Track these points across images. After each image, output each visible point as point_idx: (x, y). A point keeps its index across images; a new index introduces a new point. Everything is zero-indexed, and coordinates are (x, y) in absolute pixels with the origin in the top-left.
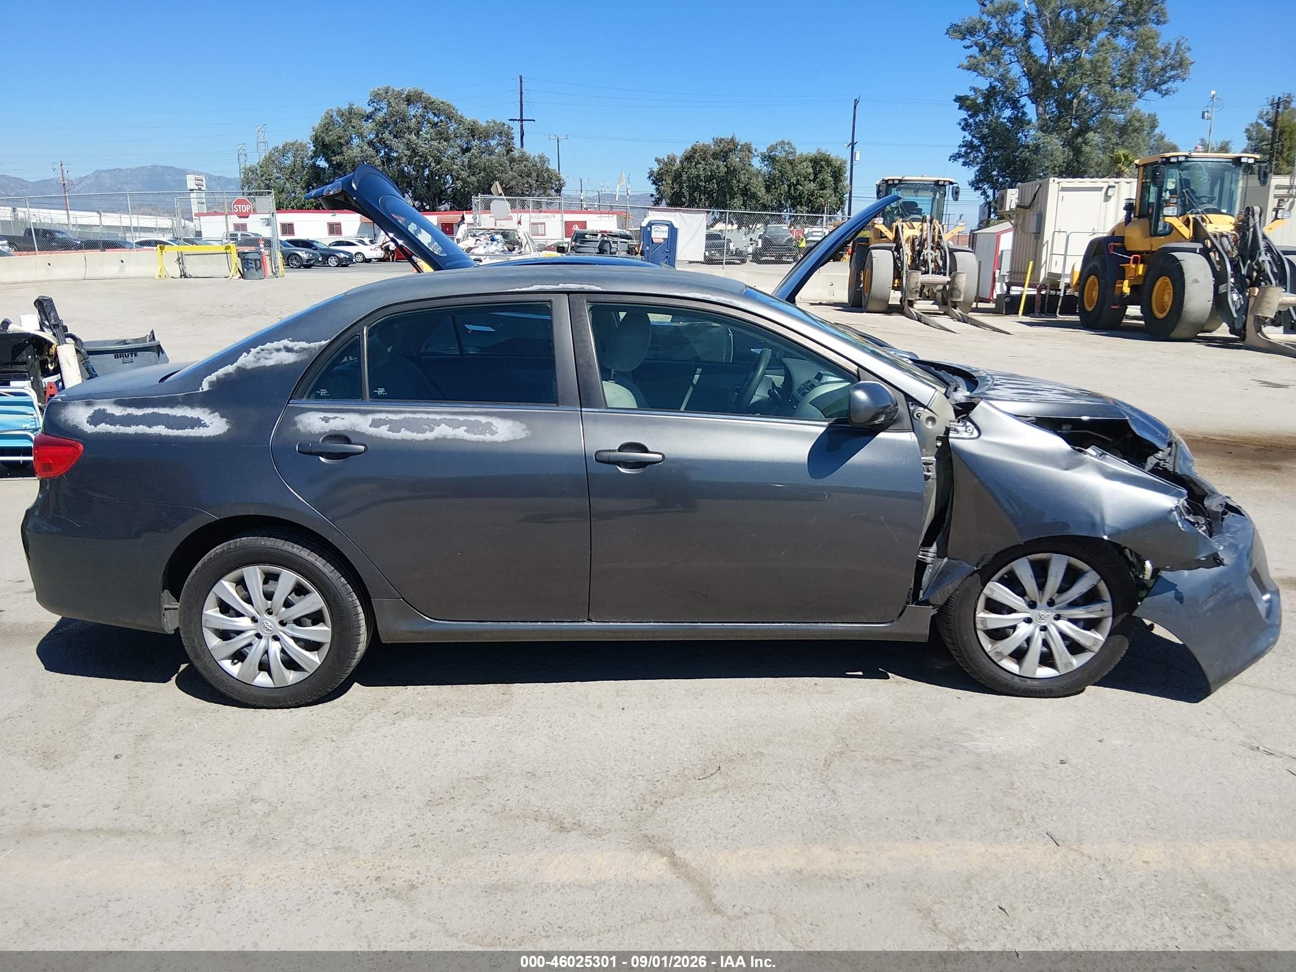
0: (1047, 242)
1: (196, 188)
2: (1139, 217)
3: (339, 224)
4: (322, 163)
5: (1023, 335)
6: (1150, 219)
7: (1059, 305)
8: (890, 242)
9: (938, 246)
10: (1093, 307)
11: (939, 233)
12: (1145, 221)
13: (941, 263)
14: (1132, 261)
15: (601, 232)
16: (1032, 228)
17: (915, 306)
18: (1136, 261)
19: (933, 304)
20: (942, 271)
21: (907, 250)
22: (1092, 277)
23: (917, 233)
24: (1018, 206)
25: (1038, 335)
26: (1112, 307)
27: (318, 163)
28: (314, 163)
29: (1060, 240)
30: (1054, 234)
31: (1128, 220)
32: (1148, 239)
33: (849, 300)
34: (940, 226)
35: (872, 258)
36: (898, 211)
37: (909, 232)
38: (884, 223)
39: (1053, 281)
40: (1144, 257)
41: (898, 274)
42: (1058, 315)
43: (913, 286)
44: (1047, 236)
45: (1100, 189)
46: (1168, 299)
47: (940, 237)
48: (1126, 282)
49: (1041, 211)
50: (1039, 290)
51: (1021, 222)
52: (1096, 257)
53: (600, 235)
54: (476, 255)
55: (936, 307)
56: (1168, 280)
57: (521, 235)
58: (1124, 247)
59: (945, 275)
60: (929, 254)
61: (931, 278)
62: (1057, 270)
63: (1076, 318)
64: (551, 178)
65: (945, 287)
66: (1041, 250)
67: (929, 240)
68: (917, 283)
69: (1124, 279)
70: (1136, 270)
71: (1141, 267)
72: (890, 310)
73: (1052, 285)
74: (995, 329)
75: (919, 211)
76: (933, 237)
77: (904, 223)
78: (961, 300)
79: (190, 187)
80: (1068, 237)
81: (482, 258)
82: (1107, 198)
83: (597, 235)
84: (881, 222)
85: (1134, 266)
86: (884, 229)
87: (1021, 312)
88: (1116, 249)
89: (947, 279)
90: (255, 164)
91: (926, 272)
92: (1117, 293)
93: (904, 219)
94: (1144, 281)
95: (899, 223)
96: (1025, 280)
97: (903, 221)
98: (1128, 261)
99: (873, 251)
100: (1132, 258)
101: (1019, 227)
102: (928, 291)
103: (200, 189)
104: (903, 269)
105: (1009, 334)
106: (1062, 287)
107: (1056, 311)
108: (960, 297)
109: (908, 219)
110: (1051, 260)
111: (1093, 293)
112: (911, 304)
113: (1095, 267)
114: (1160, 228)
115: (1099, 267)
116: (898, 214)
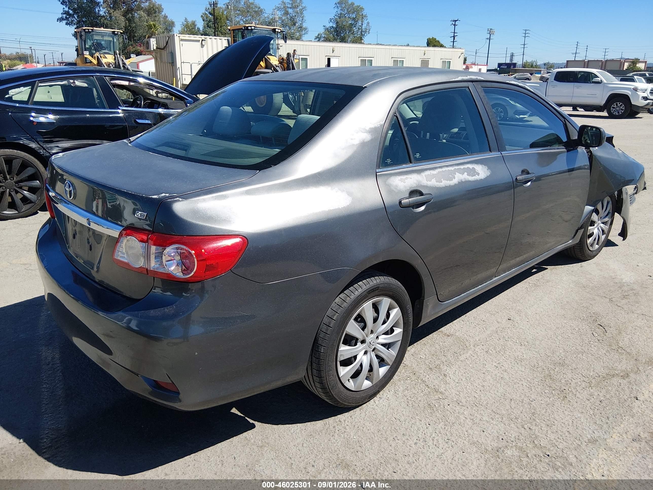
0: (179, 68)
8: (94, 65)
16: (169, 59)
23: (110, 61)
24: (157, 48)
30: (182, 63)
37: (104, 60)
38: (89, 55)
44: (178, 65)
45: (199, 41)
49: (171, 51)
51: (159, 57)
66: (176, 72)
75: (106, 48)
80: (191, 65)
82: (202, 46)
84: (88, 54)
86: (90, 58)
93: (99, 52)
97: (99, 54)
101: (158, 59)
109: (102, 53)
110: (182, 77)
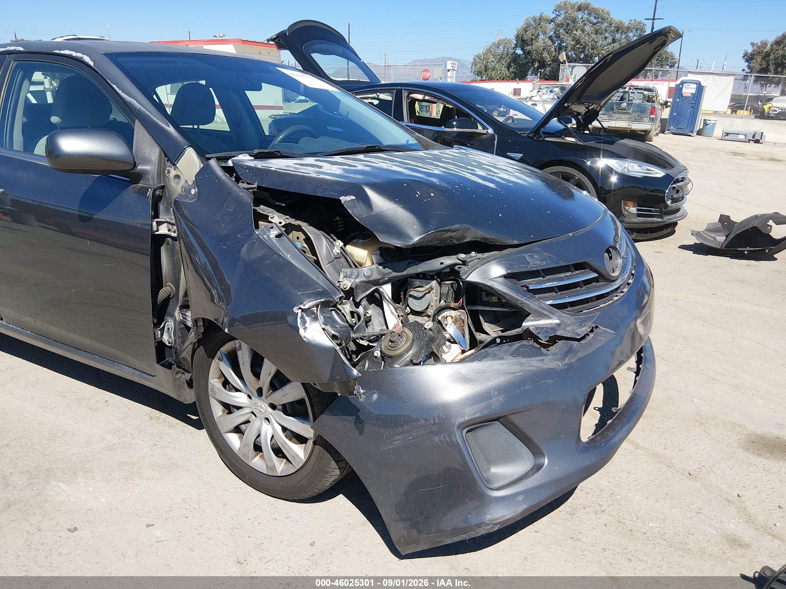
1: (451, 68)
3: (520, 89)
4: (519, 51)
27: (516, 51)
28: (514, 52)
53: (628, 88)
54: (534, 101)
64: (668, 58)
79: (448, 68)
81: (537, 103)
90: (481, 53)
103: (453, 70)
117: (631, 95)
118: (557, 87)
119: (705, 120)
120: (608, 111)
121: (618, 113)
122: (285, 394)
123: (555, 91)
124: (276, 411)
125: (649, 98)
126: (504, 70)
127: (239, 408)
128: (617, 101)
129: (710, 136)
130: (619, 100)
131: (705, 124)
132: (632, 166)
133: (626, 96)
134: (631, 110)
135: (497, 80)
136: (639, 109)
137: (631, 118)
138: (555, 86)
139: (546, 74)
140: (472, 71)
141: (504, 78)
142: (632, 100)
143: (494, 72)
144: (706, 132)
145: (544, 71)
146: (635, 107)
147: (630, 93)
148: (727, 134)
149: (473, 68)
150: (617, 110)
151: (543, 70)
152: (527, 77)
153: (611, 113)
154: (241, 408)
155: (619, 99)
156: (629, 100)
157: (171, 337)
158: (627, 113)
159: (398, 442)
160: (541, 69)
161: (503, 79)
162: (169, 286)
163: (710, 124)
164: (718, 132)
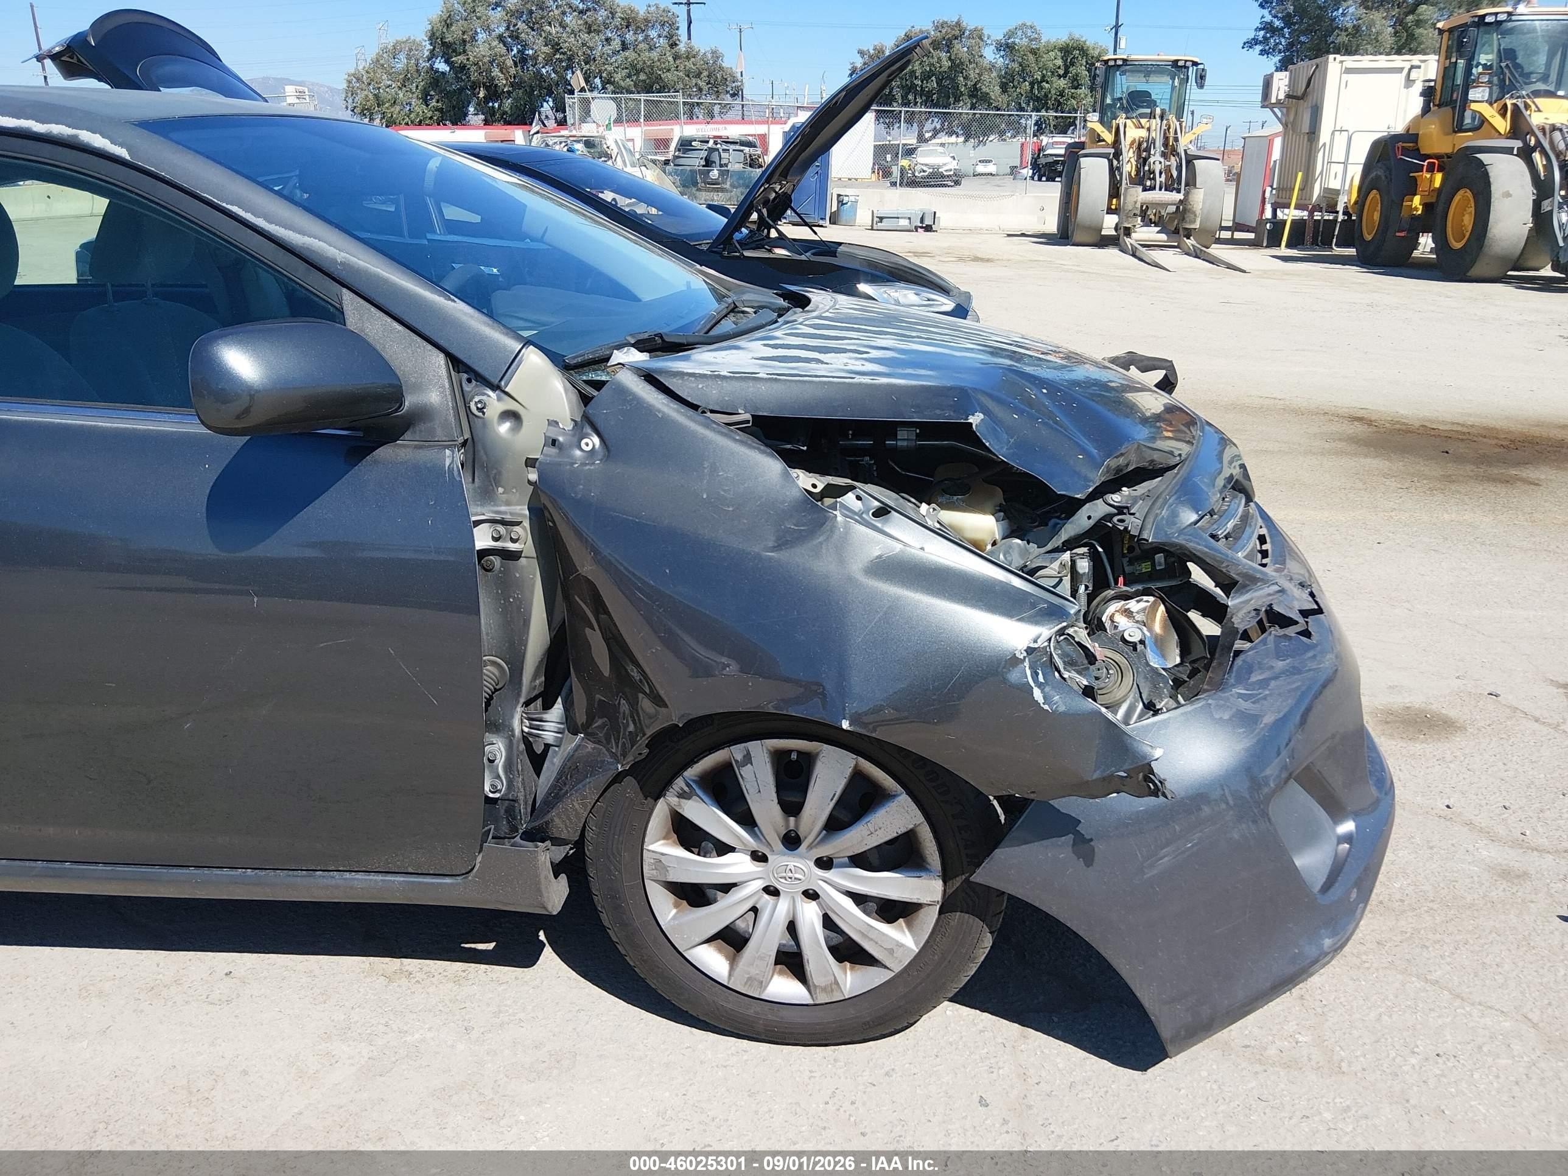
1: (298, 101)
2: (1439, 106)
4: (441, 66)
5: (1265, 274)
6: (1454, 108)
7: (1336, 233)
8: (1107, 146)
9: (1170, 150)
10: (1372, 235)
11: (1176, 133)
12: (1447, 110)
13: (1175, 174)
14: (1425, 168)
15: (715, 137)
16: (1306, 127)
17: (1133, 235)
18: (1431, 169)
19: (1158, 232)
20: (1176, 186)
21: (1129, 157)
22: (1374, 191)
23: (1143, 133)
24: (1287, 97)
25: (1286, 273)
26: (1398, 234)
27: (436, 66)
28: (432, 67)
29: (1341, 140)
30: (1333, 133)
31: (1426, 110)
32: (1450, 137)
33: (1058, 230)
34: (1178, 124)
35: (1080, 168)
36: (1122, 104)
37: (1133, 133)
38: (1101, 122)
39: (1329, 202)
40: (1442, 162)
41: (1115, 191)
42: (1334, 247)
43: (1130, 208)
45: (1403, 69)
46: (1468, 221)
47: (1176, 140)
48: (1417, 200)
49: (1316, 102)
50: (1311, 214)
51: (1291, 119)
52: (1379, 165)
53: (711, 142)
55: (1163, 237)
56: (1469, 194)
57: (610, 142)
58: (1418, 150)
59: (1179, 191)
60: (1157, 163)
61: (1159, 196)
62: (1335, 184)
63: (1352, 251)
64: (726, 79)
65: (1178, 208)
66: (1316, 157)
67: (1159, 143)
68: (1136, 203)
69: (1415, 194)
70: (1431, 180)
71: (1438, 178)
72: (1104, 242)
73: (1328, 206)
74: (1230, 267)
75: (1152, 104)
76: (1166, 139)
77: (1128, 121)
78: (1197, 225)
80: (1350, 139)
82: (1408, 82)
83: (707, 142)
84: (1096, 119)
85: (1428, 176)
86: (1099, 128)
87: (1284, 244)
88: (1406, 151)
89: (1181, 196)
90: (360, 68)
91: (1152, 188)
92: (1404, 213)
93: (1129, 115)
94: (1438, 196)
95: (1121, 120)
96: (1291, 198)
97: (1127, 118)
98: (1420, 168)
99: (1082, 160)
100: (1426, 164)
101: (1290, 126)
102: (1155, 215)
104: (1121, 185)
105: (1244, 272)
106: (1340, 208)
107: (1332, 241)
108: (1195, 222)
109: (1134, 115)
110: (1329, 170)
111: (1374, 216)
112: (1128, 232)
113: (1378, 177)
114: (1468, 120)
115: (1383, 178)
116: (1122, 108)
117: (723, 155)
118: (578, 142)
119: (839, 196)
120: (687, 187)
121: (705, 191)
122: (872, 830)
123: (578, 150)
124: (832, 870)
125: (752, 160)
126: (419, 108)
127: (726, 888)
128: (701, 168)
129: (851, 224)
130: (703, 166)
131: (841, 203)
132: (905, 296)
133: (715, 157)
134: (728, 183)
135: (407, 124)
136: (741, 182)
137: (730, 199)
138: (575, 139)
139: (505, 113)
140: (347, 108)
141: (420, 121)
142: (726, 165)
143: (398, 108)
144: (844, 217)
145: (500, 106)
146: (735, 178)
147: (721, 150)
148: (881, 219)
149: (350, 101)
150: (703, 185)
151: (496, 105)
152: (467, 119)
153: (694, 189)
154: (734, 885)
155: (703, 162)
156: (721, 166)
157: (498, 777)
158: (723, 190)
159: (1166, 859)
160: (494, 101)
161: (420, 124)
162: (494, 663)
163: (849, 204)
164: (863, 217)
